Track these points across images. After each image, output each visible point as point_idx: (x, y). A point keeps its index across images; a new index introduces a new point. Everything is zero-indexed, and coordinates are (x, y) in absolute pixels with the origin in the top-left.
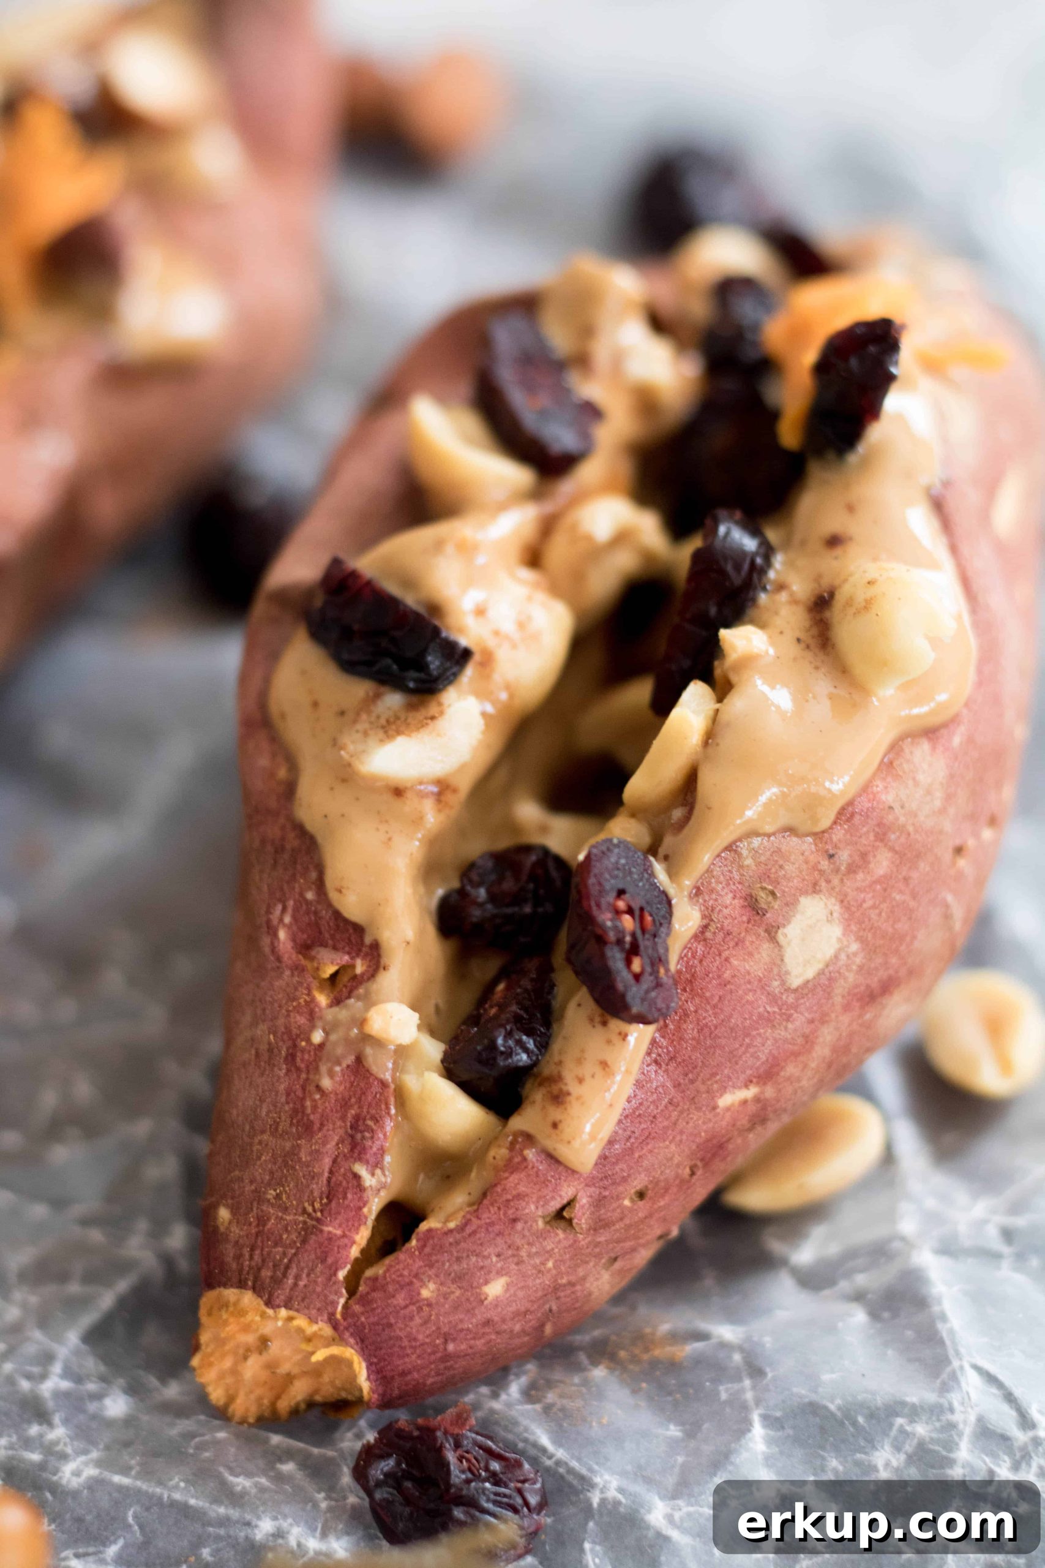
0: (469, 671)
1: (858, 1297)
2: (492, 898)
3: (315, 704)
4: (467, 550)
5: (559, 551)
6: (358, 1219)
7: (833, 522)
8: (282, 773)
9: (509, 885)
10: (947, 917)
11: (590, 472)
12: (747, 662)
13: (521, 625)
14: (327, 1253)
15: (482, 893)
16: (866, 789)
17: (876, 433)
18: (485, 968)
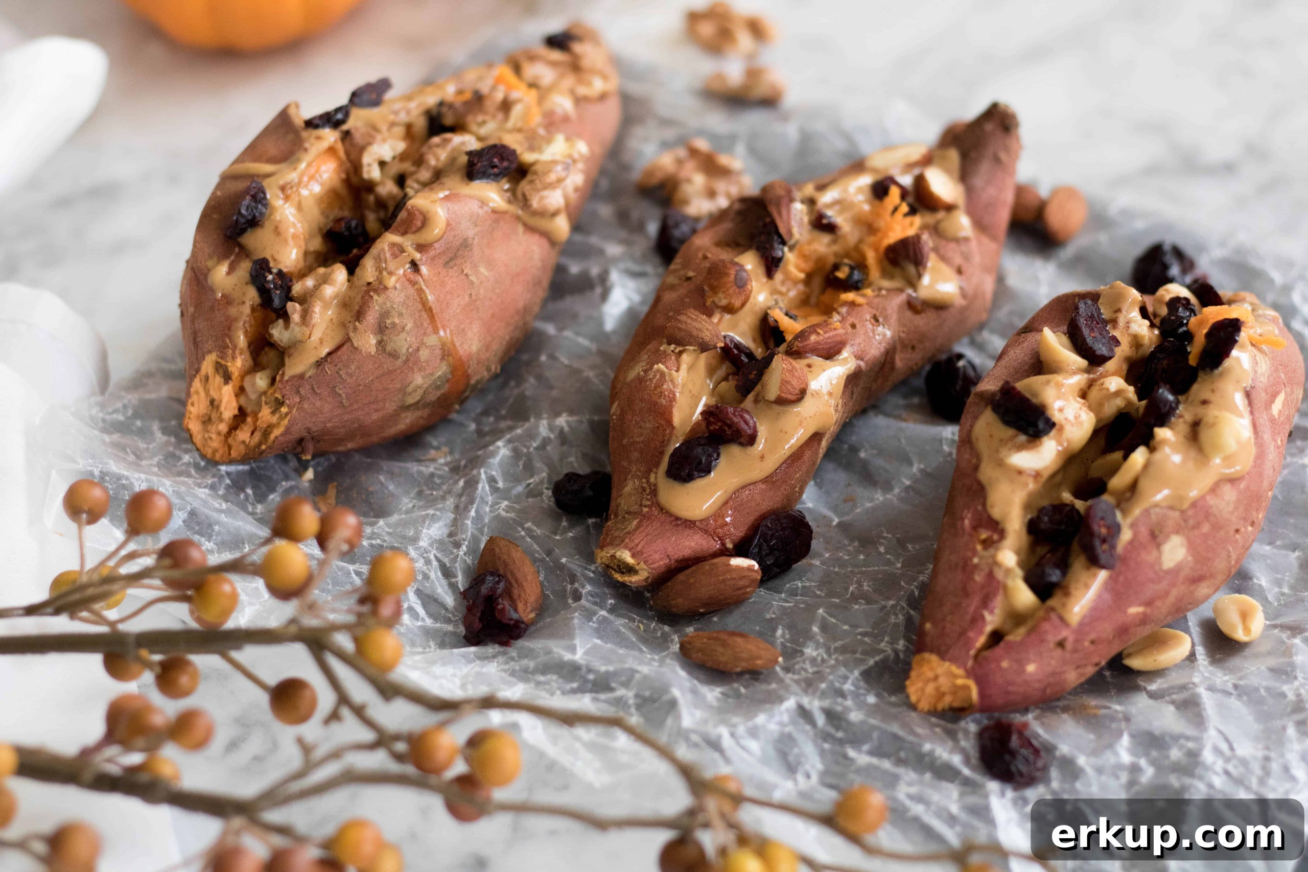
0: (1053, 432)
1: (1173, 702)
2: (1051, 521)
3: (991, 436)
4: (1059, 386)
5: (1094, 394)
6: (981, 632)
7: (1206, 395)
8: (974, 461)
9: (1057, 517)
10: (1229, 556)
11: (1110, 365)
12: (1164, 442)
13: (1076, 418)
14: (968, 644)
15: (1046, 519)
16: (1203, 497)
17: (1227, 363)
18: (1042, 550)
